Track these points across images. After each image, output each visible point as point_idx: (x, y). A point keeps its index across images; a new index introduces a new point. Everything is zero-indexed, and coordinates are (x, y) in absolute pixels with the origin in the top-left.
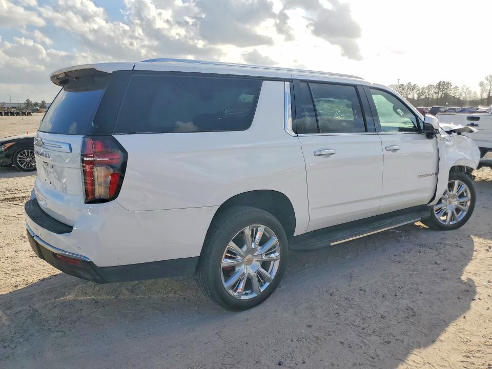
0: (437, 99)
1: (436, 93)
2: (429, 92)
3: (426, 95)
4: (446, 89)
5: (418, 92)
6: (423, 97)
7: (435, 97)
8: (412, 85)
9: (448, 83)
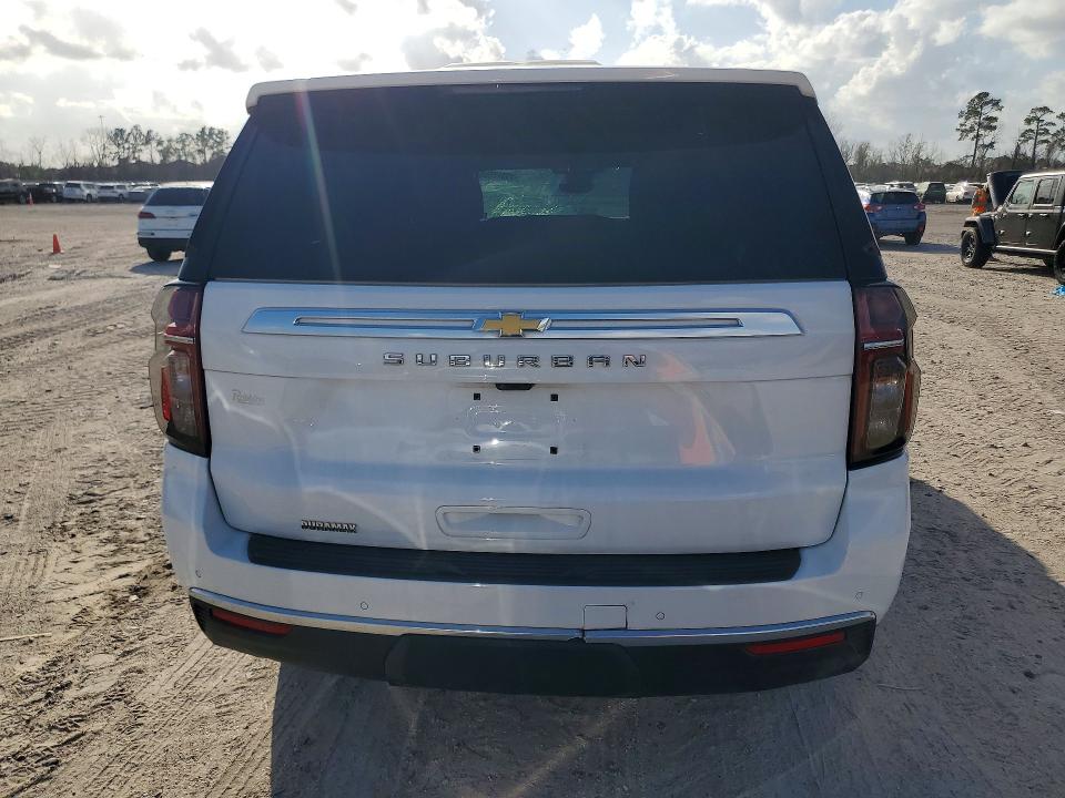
0: (205, 164)
1: (200, 151)
2: (183, 149)
3: (180, 156)
4: (219, 144)
5: (160, 148)
6: (173, 159)
7: (199, 161)
8: (145, 133)
9: (221, 132)
